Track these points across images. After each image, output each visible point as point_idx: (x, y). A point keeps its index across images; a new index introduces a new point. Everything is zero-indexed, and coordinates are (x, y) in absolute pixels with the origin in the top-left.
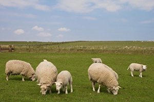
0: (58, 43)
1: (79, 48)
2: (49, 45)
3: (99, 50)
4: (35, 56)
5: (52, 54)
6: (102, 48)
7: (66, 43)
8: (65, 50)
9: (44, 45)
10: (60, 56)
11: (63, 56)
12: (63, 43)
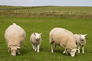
0: (28, 8)
1: (49, 13)
2: (19, 9)
3: (67, 16)
4: (6, 20)
5: (22, 18)
6: (70, 14)
7: (35, 7)
8: (35, 14)
9: (14, 9)
10: (30, 20)
11: (33, 20)
12: (33, 7)
